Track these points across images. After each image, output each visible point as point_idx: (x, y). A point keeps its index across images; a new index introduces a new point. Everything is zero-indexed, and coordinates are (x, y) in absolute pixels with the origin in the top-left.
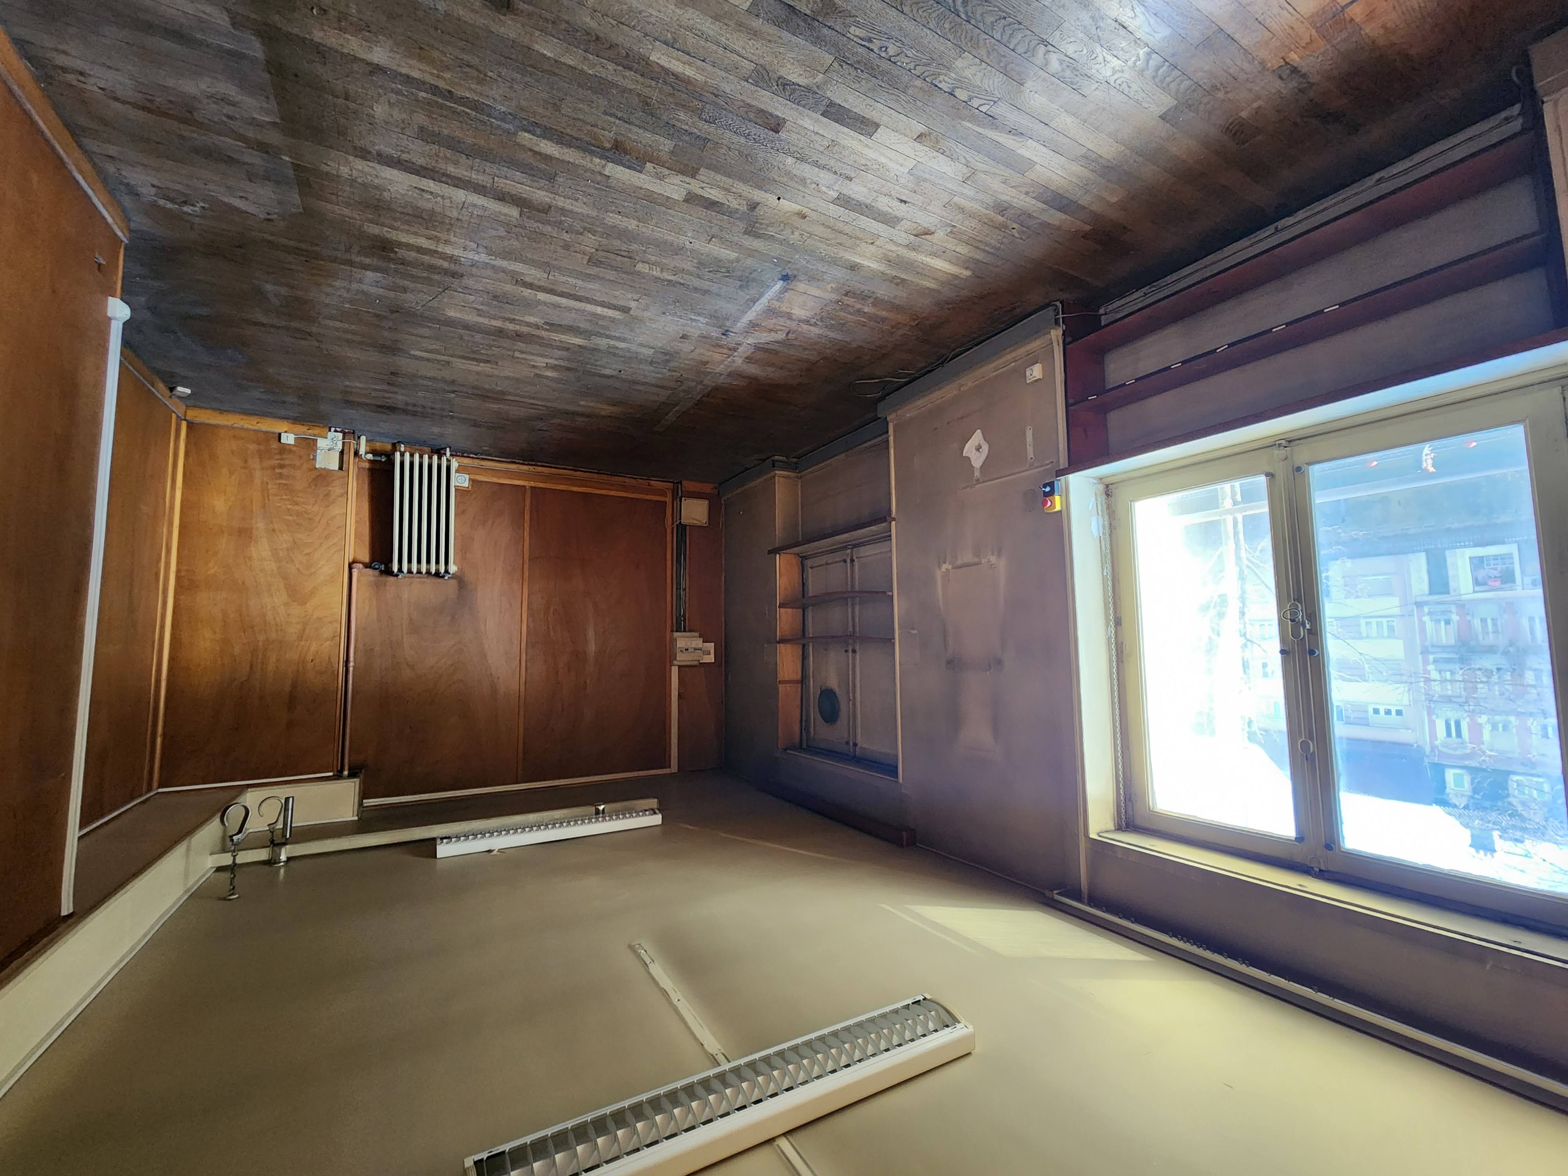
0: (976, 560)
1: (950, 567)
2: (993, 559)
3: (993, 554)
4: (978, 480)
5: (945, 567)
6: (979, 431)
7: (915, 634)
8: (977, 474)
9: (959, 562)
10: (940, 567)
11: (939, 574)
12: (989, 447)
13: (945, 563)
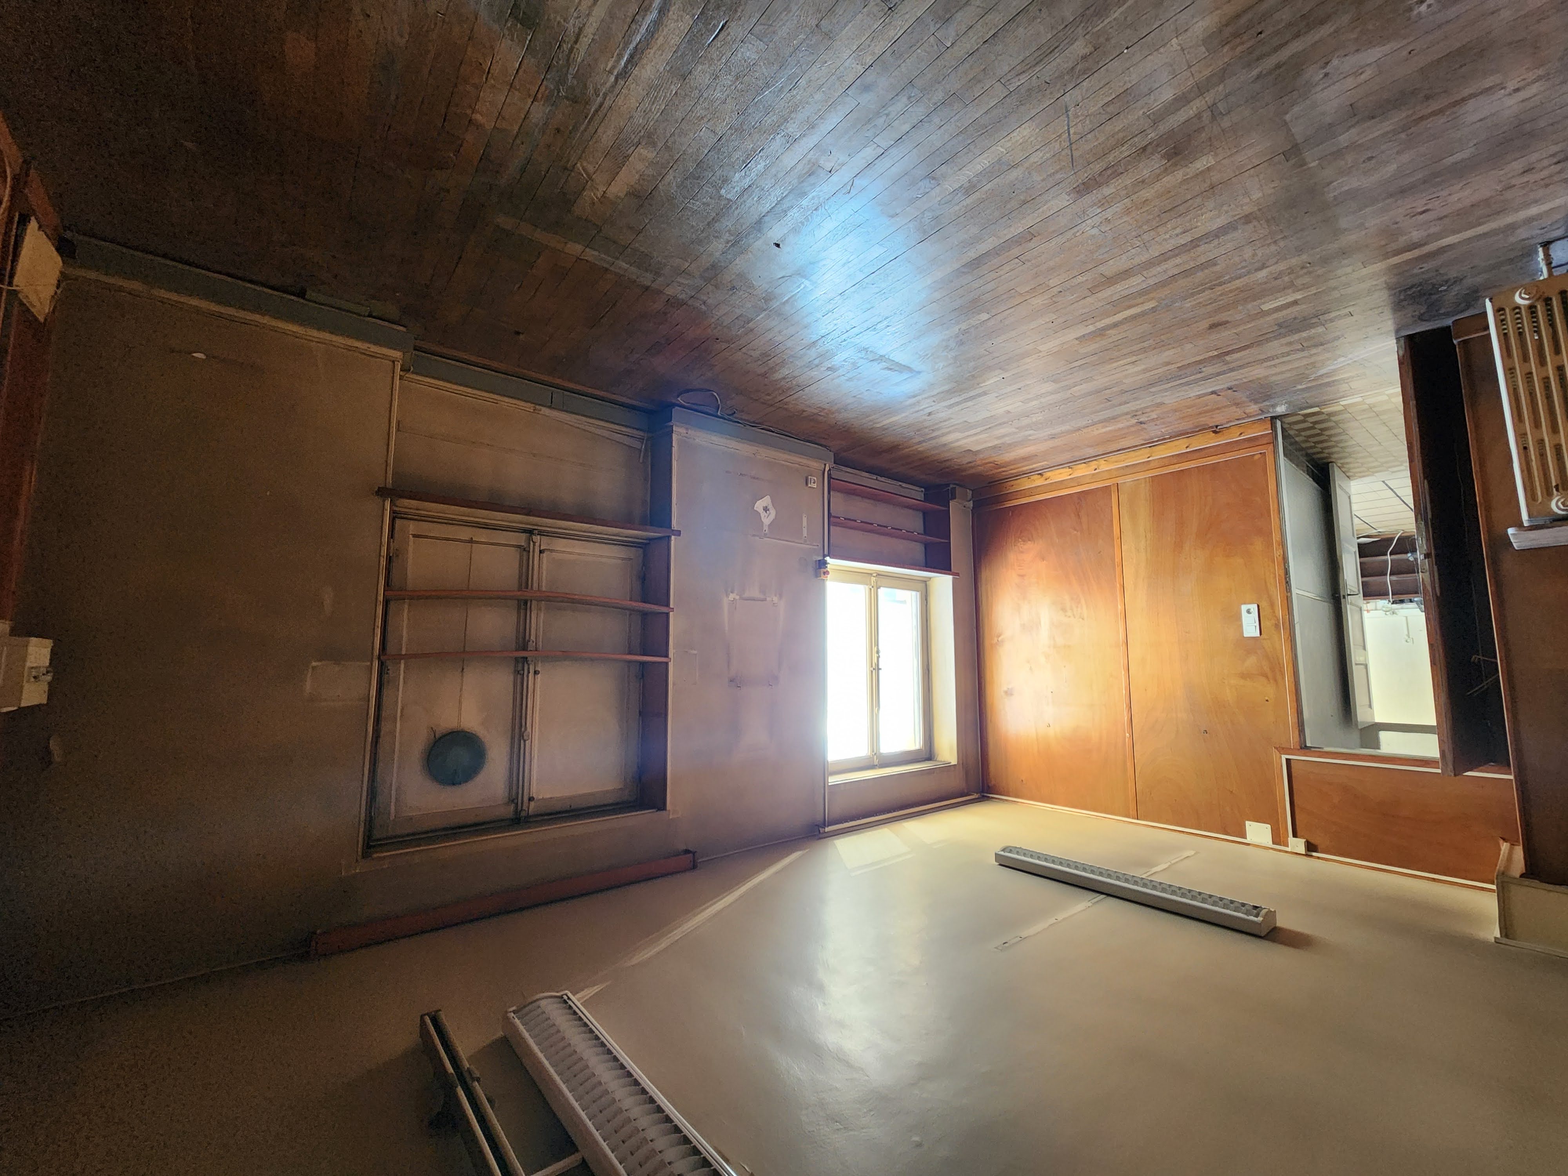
0: (762, 597)
1: (738, 597)
2: (775, 599)
3: (776, 596)
4: (765, 534)
5: (732, 596)
6: (768, 497)
7: (696, 655)
8: (766, 528)
9: (746, 595)
10: (727, 596)
11: (725, 602)
12: (776, 515)
13: (732, 592)
